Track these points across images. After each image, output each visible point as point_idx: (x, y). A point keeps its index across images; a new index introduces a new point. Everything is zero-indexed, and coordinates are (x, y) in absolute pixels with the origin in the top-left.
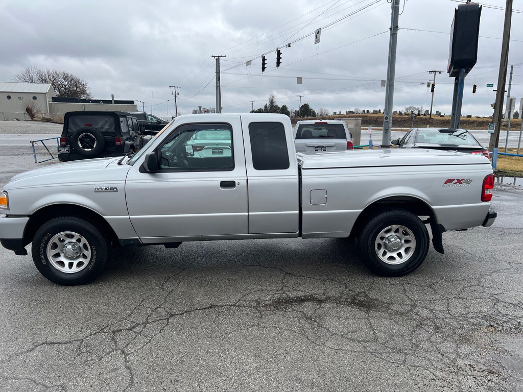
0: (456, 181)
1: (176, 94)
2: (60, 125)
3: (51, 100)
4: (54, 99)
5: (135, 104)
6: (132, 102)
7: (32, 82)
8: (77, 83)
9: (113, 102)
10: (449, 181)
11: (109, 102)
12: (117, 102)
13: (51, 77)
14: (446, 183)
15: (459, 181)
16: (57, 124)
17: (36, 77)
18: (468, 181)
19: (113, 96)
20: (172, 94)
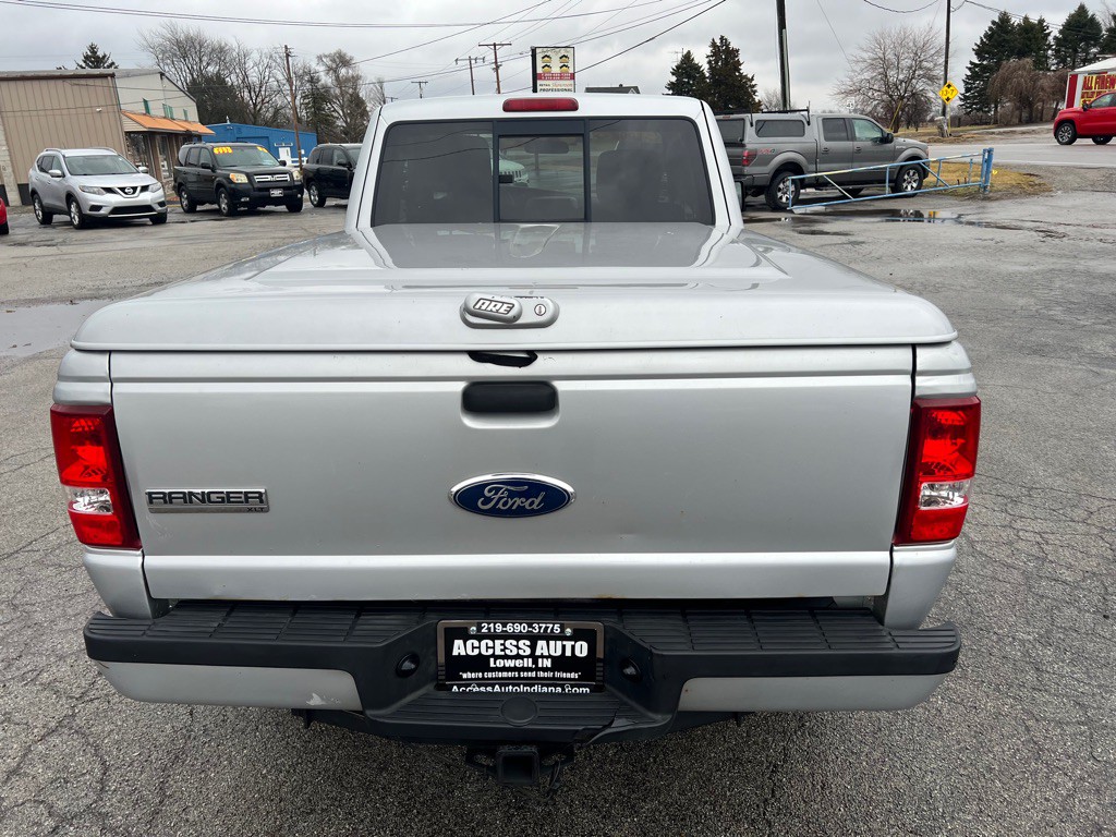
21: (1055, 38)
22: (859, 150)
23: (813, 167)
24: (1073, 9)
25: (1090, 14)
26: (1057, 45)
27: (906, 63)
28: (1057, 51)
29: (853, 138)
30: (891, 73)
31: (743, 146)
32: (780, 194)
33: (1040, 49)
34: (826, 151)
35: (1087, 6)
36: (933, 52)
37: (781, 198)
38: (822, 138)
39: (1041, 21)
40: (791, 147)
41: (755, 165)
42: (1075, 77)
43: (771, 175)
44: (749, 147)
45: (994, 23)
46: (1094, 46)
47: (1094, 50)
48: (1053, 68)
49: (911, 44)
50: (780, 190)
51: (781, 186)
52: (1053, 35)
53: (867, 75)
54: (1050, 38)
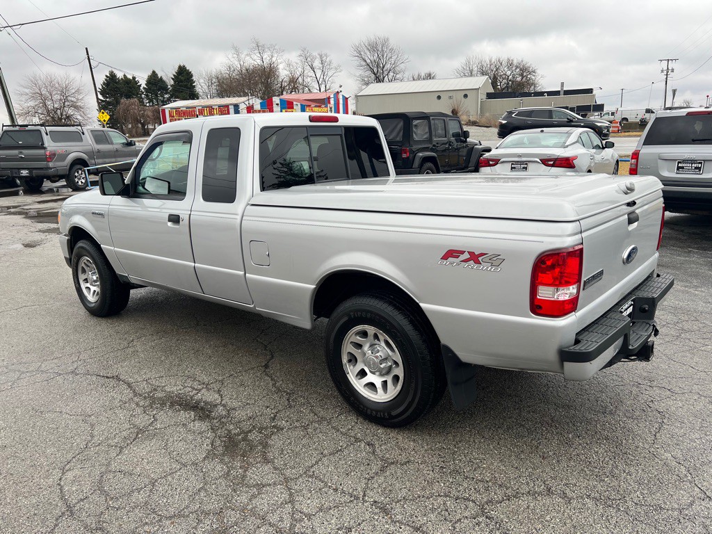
0: (466, 256)
1: (668, 72)
2: (485, 128)
3: (485, 96)
4: (490, 96)
5: (594, 92)
6: (590, 91)
7: (471, 75)
8: (524, 70)
9: (562, 93)
10: (451, 254)
11: (557, 93)
12: (567, 93)
13: (493, 67)
14: (445, 257)
15: (475, 257)
16: (483, 128)
17: (476, 69)
18: (496, 259)
19: (562, 84)
20: (662, 71)
21: (144, 88)
22: (117, 150)
23: (93, 161)
24: (150, 73)
25: (159, 76)
26: (146, 92)
27: (57, 97)
28: (147, 95)
29: (112, 143)
30: (49, 103)
31: (45, 148)
32: (76, 180)
33: (138, 94)
34: (99, 151)
35: (157, 72)
36: (73, 91)
37: (78, 182)
38: (95, 143)
39: (134, 78)
40: (77, 149)
41: (56, 161)
42: (164, 111)
43: (68, 167)
44: (49, 149)
45: (106, 76)
46: (166, 94)
47: (166, 96)
48: (148, 105)
49: (57, 85)
50: (76, 177)
51: (76, 174)
52: (142, 86)
53: (32, 103)
54: (141, 88)
